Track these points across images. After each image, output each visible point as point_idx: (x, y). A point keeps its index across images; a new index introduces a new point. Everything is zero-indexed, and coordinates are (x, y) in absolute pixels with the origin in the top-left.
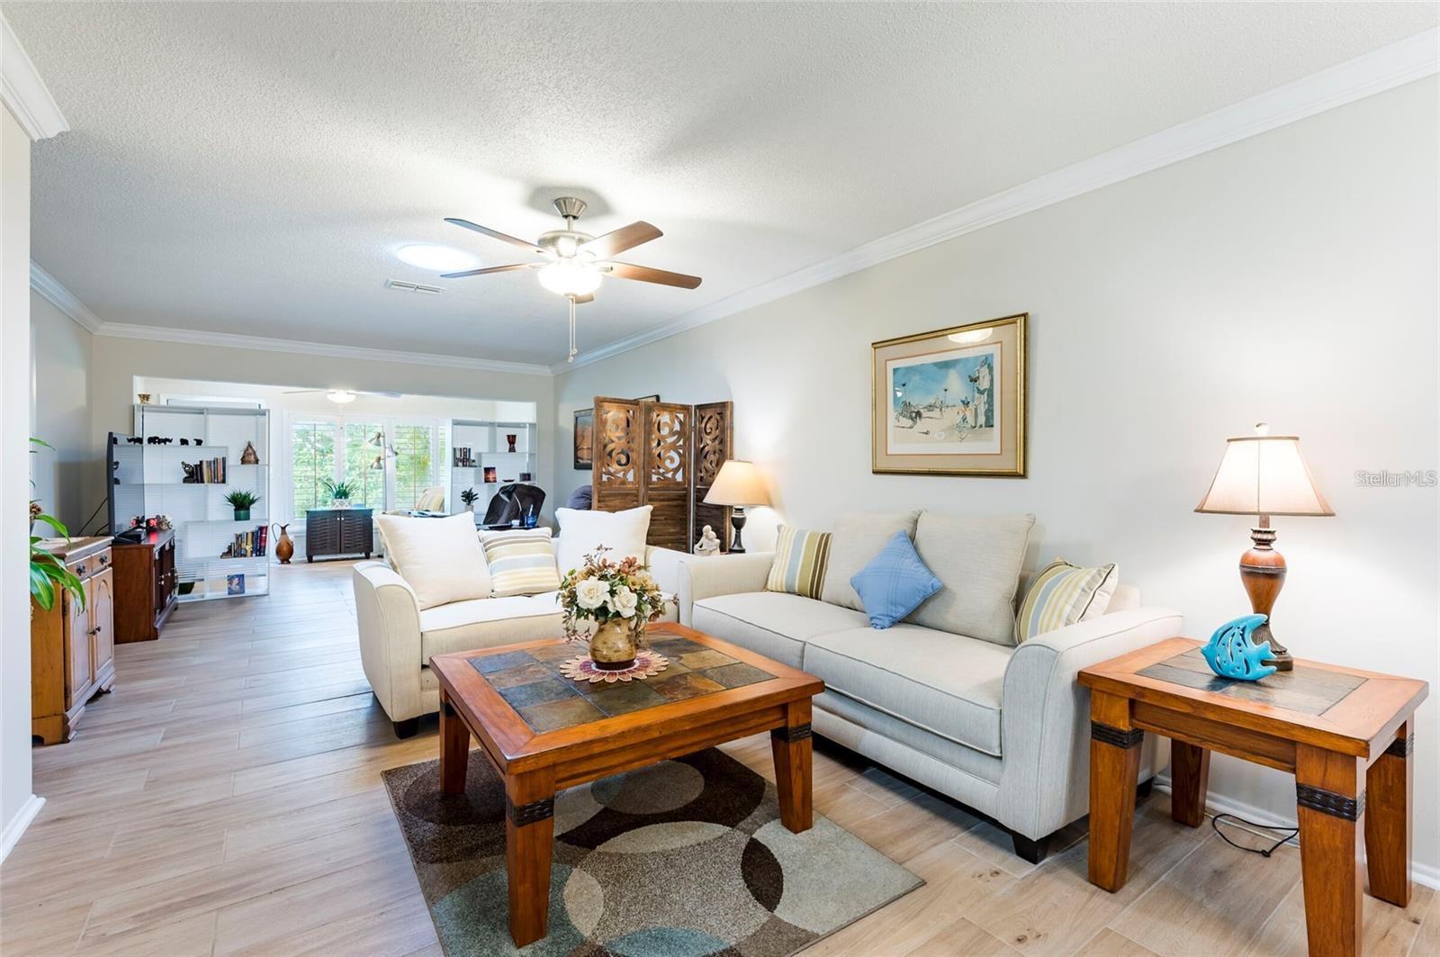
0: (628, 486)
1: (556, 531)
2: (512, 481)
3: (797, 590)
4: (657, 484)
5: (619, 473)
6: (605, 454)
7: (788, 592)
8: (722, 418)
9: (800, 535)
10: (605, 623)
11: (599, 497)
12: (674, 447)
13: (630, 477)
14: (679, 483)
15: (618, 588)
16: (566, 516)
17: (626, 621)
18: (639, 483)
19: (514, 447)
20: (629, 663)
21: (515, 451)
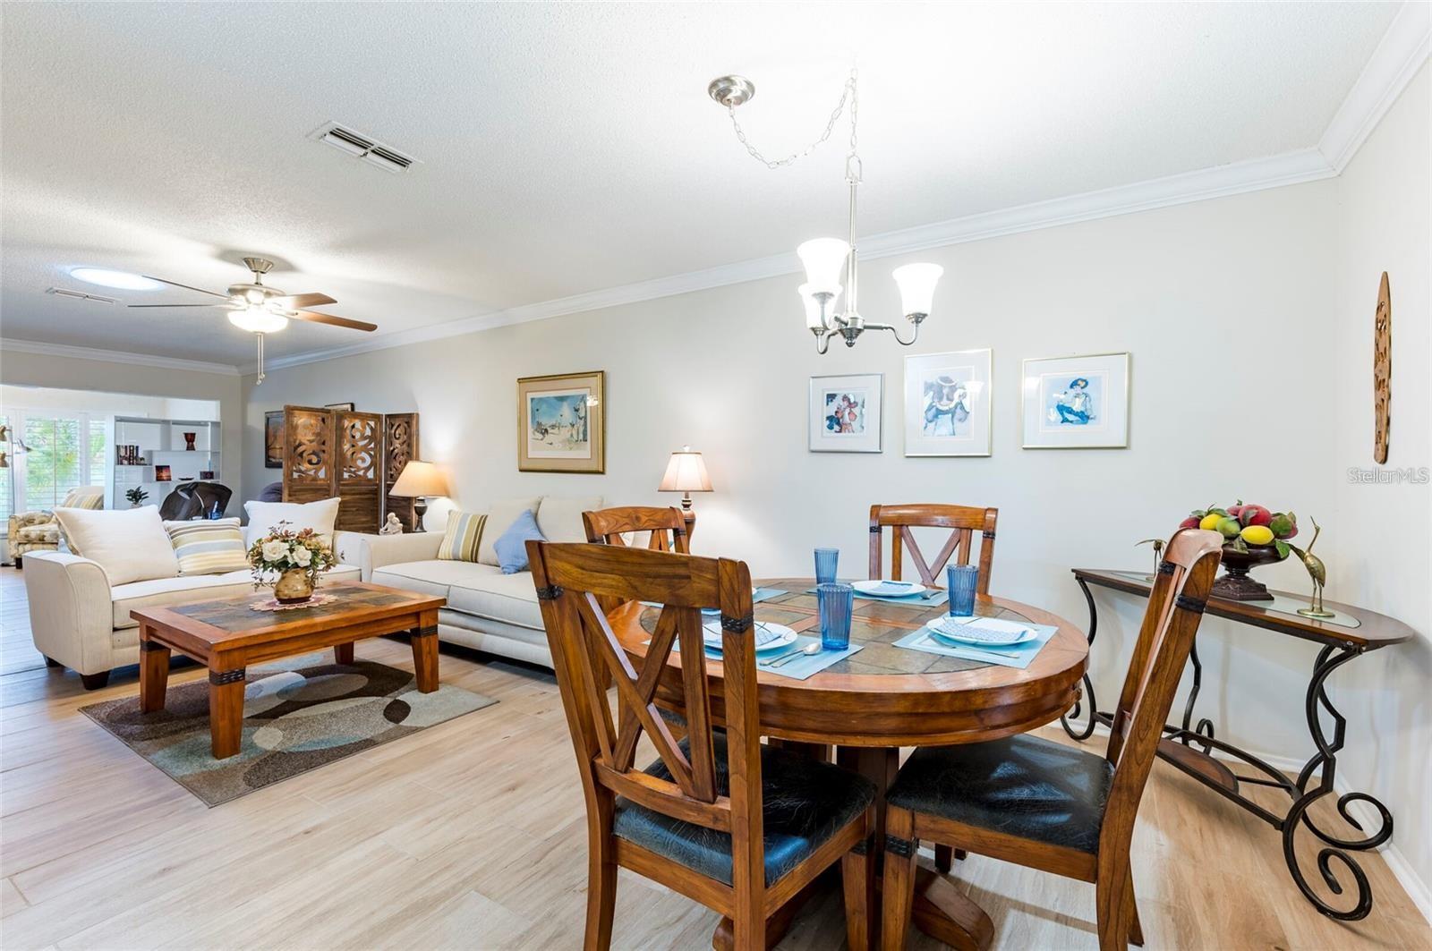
0: (319, 482)
1: (245, 522)
2: (190, 479)
3: (461, 557)
4: (349, 480)
5: (310, 470)
6: (295, 453)
7: (455, 560)
8: (409, 426)
9: (465, 516)
10: (286, 572)
11: (289, 491)
12: (365, 449)
13: (322, 474)
14: (370, 480)
15: (297, 547)
16: (255, 507)
17: (303, 571)
18: (330, 479)
19: (193, 445)
20: (305, 599)
21: (194, 449)
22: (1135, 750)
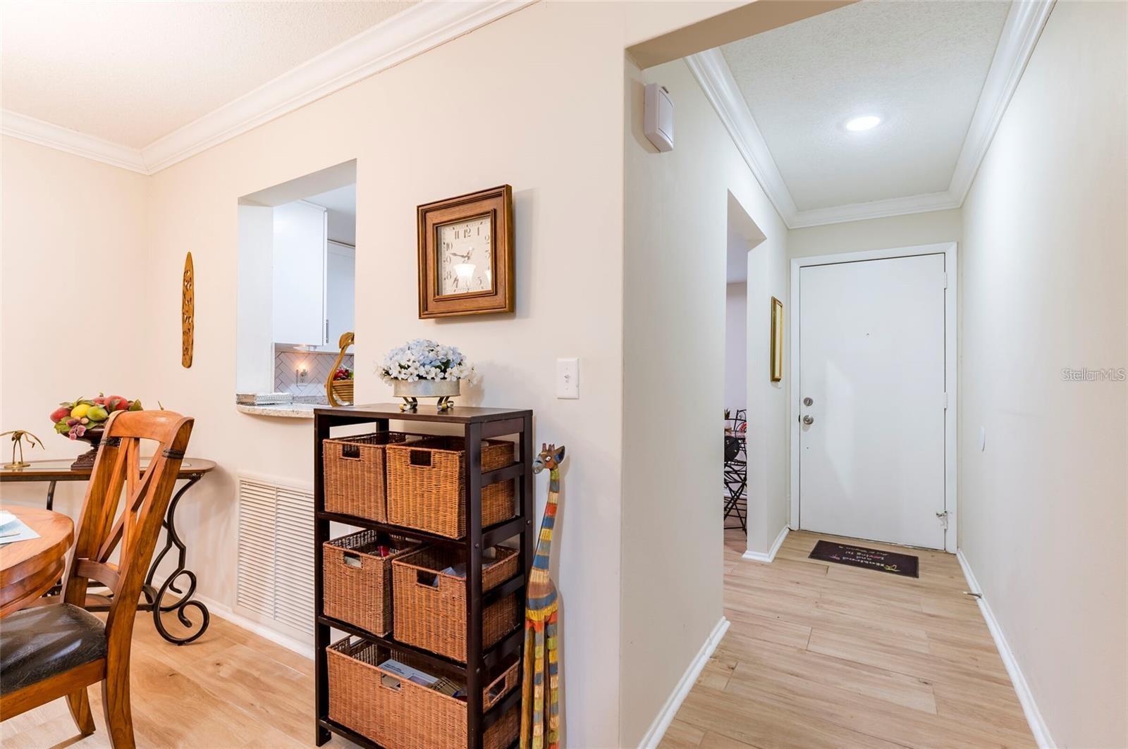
22: (137, 564)
